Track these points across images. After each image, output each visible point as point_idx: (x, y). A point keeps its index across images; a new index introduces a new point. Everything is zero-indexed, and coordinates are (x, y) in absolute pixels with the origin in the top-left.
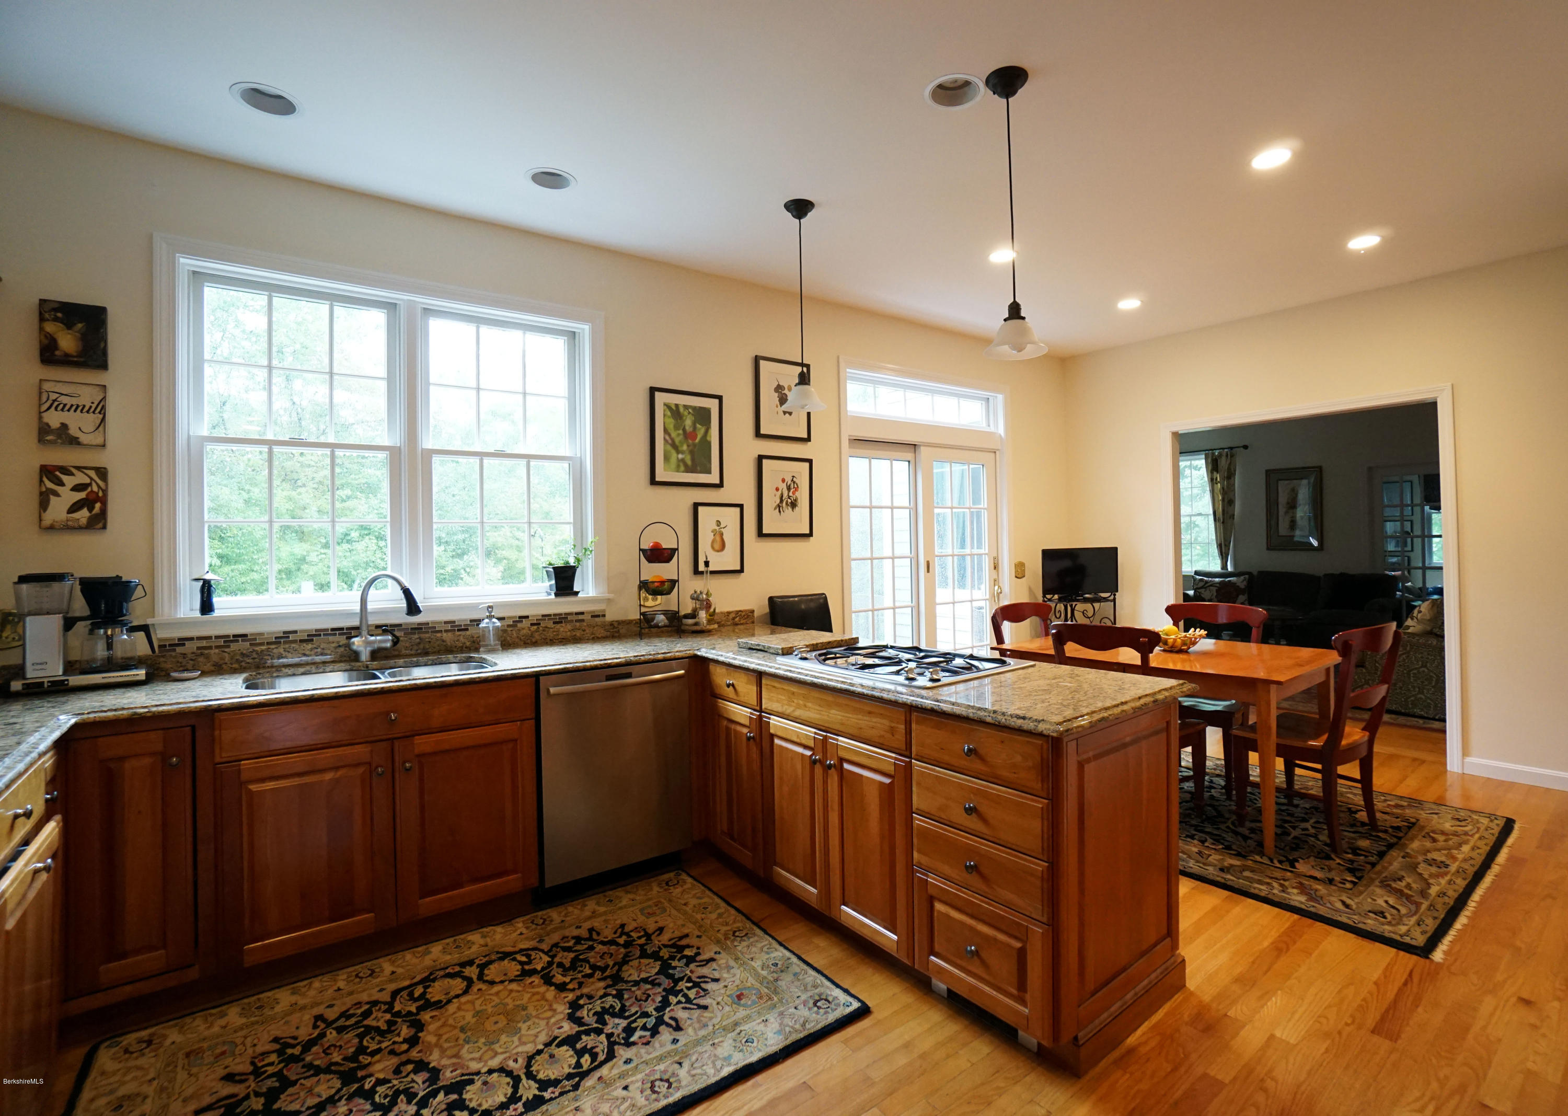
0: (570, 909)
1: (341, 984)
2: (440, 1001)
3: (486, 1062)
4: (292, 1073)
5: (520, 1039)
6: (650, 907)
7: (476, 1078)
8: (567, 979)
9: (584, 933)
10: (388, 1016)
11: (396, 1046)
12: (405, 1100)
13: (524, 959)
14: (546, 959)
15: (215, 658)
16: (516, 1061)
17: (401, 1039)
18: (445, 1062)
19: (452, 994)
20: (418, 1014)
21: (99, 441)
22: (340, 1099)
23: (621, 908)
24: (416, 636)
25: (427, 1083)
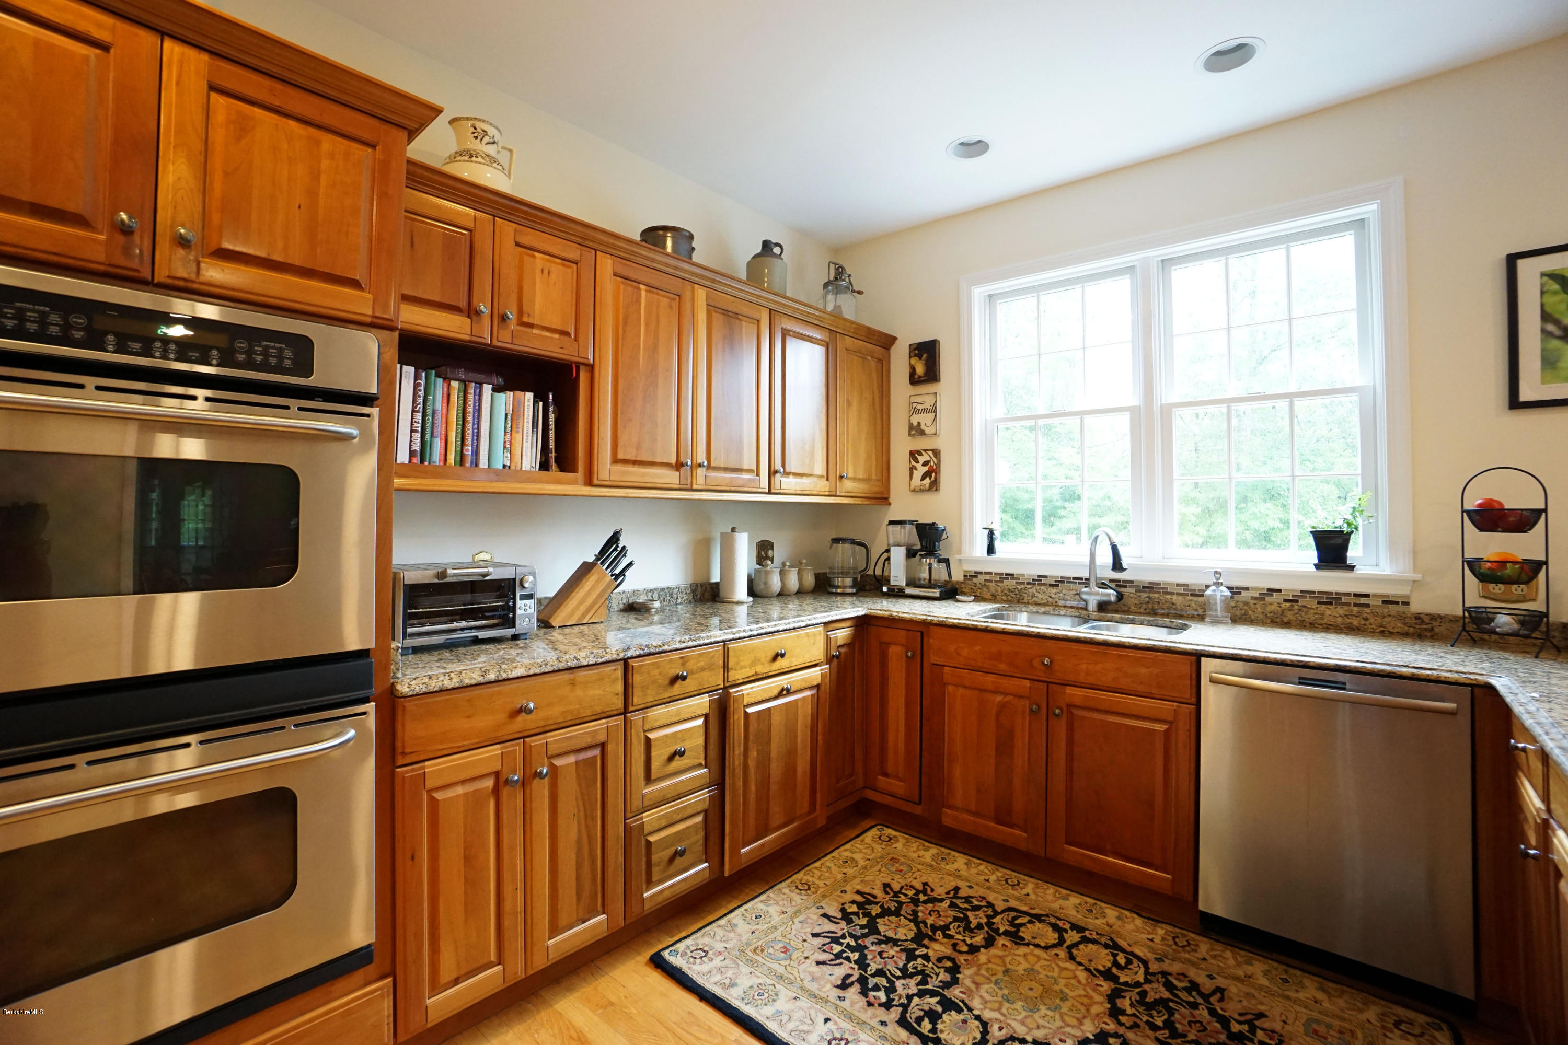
0: (1228, 954)
1: (993, 878)
2: (1023, 939)
3: (985, 1008)
4: (907, 909)
5: (1026, 1017)
7: (966, 1011)
8: (1129, 1011)
9: (1207, 986)
10: (984, 920)
11: (961, 943)
12: (919, 980)
13: (1122, 961)
14: (1140, 978)
15: (993, 590)
16: (1000, 1029)
17: (969, 941)
18: (968, 982)
19: (1037, 941)
20: (999, 935)
21: (933, 432)
22: (898, 946)
23: (1288, 998)
25: (941, 984)
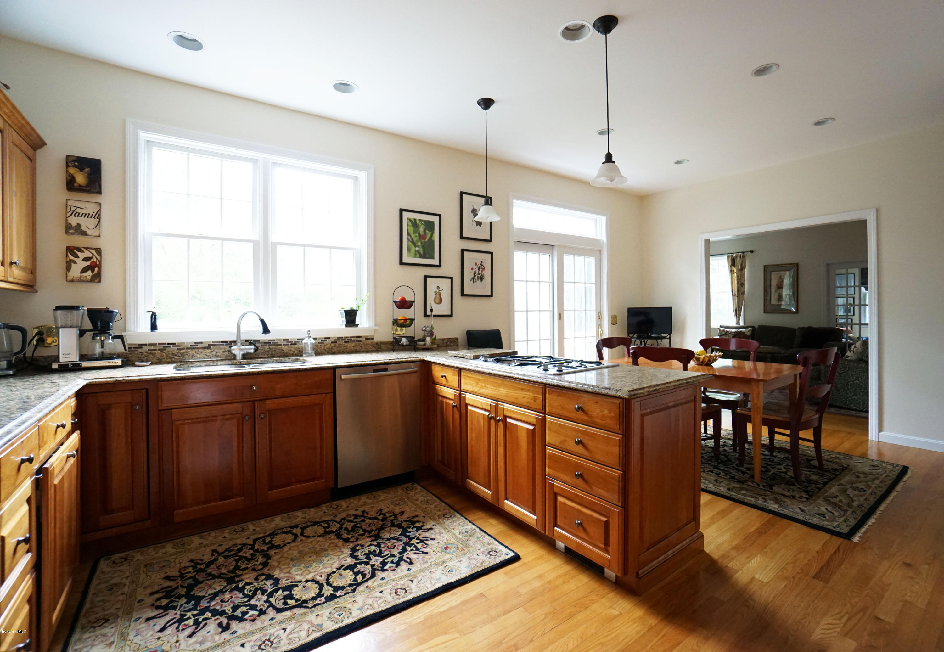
0: (352, 501)
1: (226, 535)
2: (279, 545)
3: (305, 576)
4: (200, 577)
5: (323, 565)
6: (397, 501)
7: (299, 584)
8: (350, 536)
9: (359, 513)
10: (251, 552)
11: (256, 567)
12: (261, 593)
13: (326, 525)
14: (338, 526)
15: (158, 356)
16: (321, 576)
17: (258, 563)
18: (282, 575)
19: (286, 541)
20: (267, 551)
21: (97, 234)
22: (226, 591)
23: (380, 501)
24: (268, 347)
25: (273, 586)
